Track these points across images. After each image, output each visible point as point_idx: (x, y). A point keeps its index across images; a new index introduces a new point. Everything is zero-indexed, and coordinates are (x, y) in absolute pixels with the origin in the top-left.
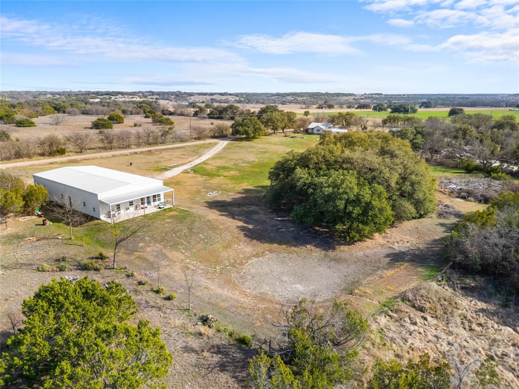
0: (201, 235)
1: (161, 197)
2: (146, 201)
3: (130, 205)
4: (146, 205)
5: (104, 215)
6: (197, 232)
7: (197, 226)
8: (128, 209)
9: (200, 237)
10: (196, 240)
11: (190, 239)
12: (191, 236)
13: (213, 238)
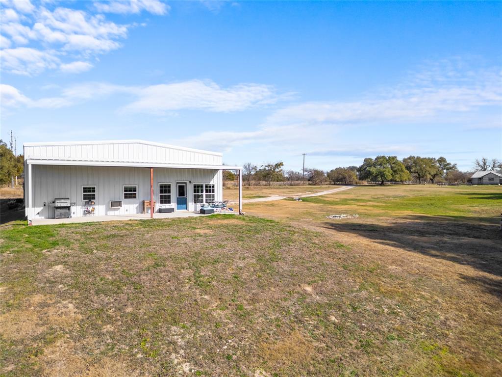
0: (309, 289)
1: (215, 193)
2: (174, 194)
3: (126, 196)
4: (173, 205)
5: (39, 209)
6: (293, 276)
7: (294, 253)
8: (116, 204)
9: (304, 295)
10: (284, 311)
11: (254, 300)
12: (260, 286)
13: (370, 307)
